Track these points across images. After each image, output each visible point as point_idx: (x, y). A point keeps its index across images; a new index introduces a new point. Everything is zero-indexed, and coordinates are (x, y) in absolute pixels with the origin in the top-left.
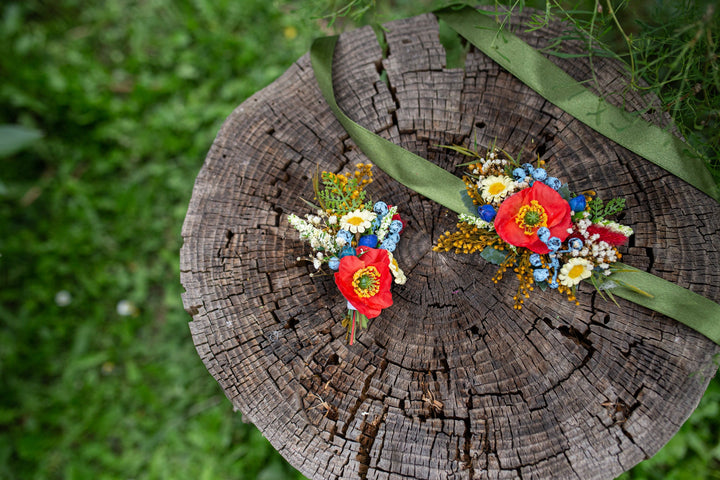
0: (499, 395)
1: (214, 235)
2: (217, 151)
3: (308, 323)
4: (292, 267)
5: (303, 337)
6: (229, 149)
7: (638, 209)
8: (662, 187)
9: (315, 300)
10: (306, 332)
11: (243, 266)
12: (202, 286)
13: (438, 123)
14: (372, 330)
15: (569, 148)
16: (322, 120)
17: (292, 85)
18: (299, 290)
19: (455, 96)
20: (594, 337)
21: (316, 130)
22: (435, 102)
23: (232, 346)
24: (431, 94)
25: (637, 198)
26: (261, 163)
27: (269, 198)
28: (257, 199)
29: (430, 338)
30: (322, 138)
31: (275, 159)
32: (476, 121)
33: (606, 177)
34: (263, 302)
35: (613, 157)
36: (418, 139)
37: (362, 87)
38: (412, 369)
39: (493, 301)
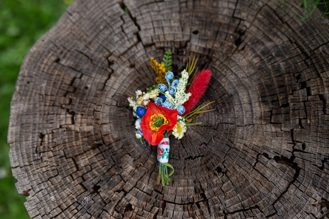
0: (243, 210)
1: (30, 138)
2: (23, 80)
3: (106, 186)
4: (89, 150)
5: (105, 197)
6: (31, 77)
7: (309, 70)
8: (321, 53)
9: (108, 170)
10: (106, 193)
11: (55, 156)
12: (29, 176)
13: (168, 36)
14: (150, 182)
15: (256, 38)
16: (90, 47)
17: (66, 27)
18: (96, 165)
19: (176, 16)
20: (298, 160)
21: (88, 54)
22: (163, 22)
23: (57, 213)
24: (160, 17)
25: (306, 63)
26: (55, 83)
27: (64, 106)
28: (56, 108)
29: (191, 181)
30: (93, 58)
31: (63, 78)
32: (193, 30)
33: (283, 53)
34: (73, 178)
35: (285, 39)
36: (157, 49)
37: (113, 20)
38: (182, 204)
39: (227, 148)
